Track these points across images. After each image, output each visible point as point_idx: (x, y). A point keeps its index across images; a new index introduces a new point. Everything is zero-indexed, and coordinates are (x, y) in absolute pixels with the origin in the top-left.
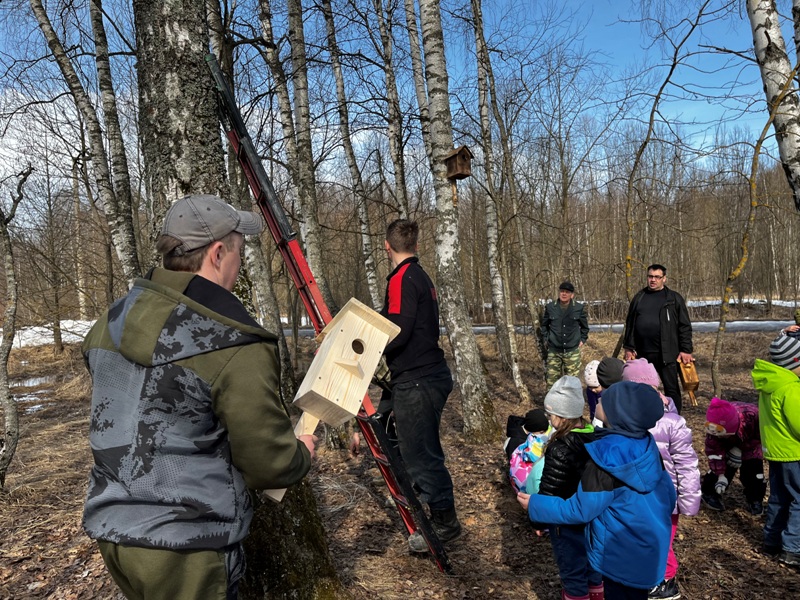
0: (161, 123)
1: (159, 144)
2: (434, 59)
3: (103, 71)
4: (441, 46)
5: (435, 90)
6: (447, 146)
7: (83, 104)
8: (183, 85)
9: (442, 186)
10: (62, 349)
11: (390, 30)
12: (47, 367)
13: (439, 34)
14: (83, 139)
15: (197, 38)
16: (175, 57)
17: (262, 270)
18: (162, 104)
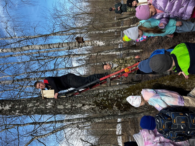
0: (69, 110)
1: (74, 111)
2: (55, 46)
3: (59, 122)
4: (52, 44)
5: (62, 46)
6: (75, 43)
7: (66, 127)
8: (60, 105)
9: (85, 44)
10: (123, 134)
11: (49, 57)
12: (127, 138)
13: (49, 45)
14: (75, 127)
15: (50, 101)
16: (54, 106)
17: (105, 89)
18: (64, 109)
